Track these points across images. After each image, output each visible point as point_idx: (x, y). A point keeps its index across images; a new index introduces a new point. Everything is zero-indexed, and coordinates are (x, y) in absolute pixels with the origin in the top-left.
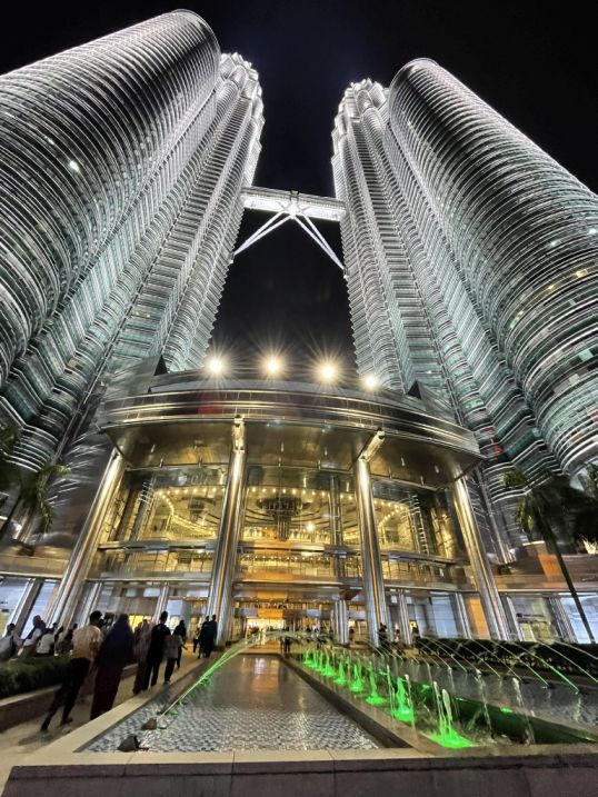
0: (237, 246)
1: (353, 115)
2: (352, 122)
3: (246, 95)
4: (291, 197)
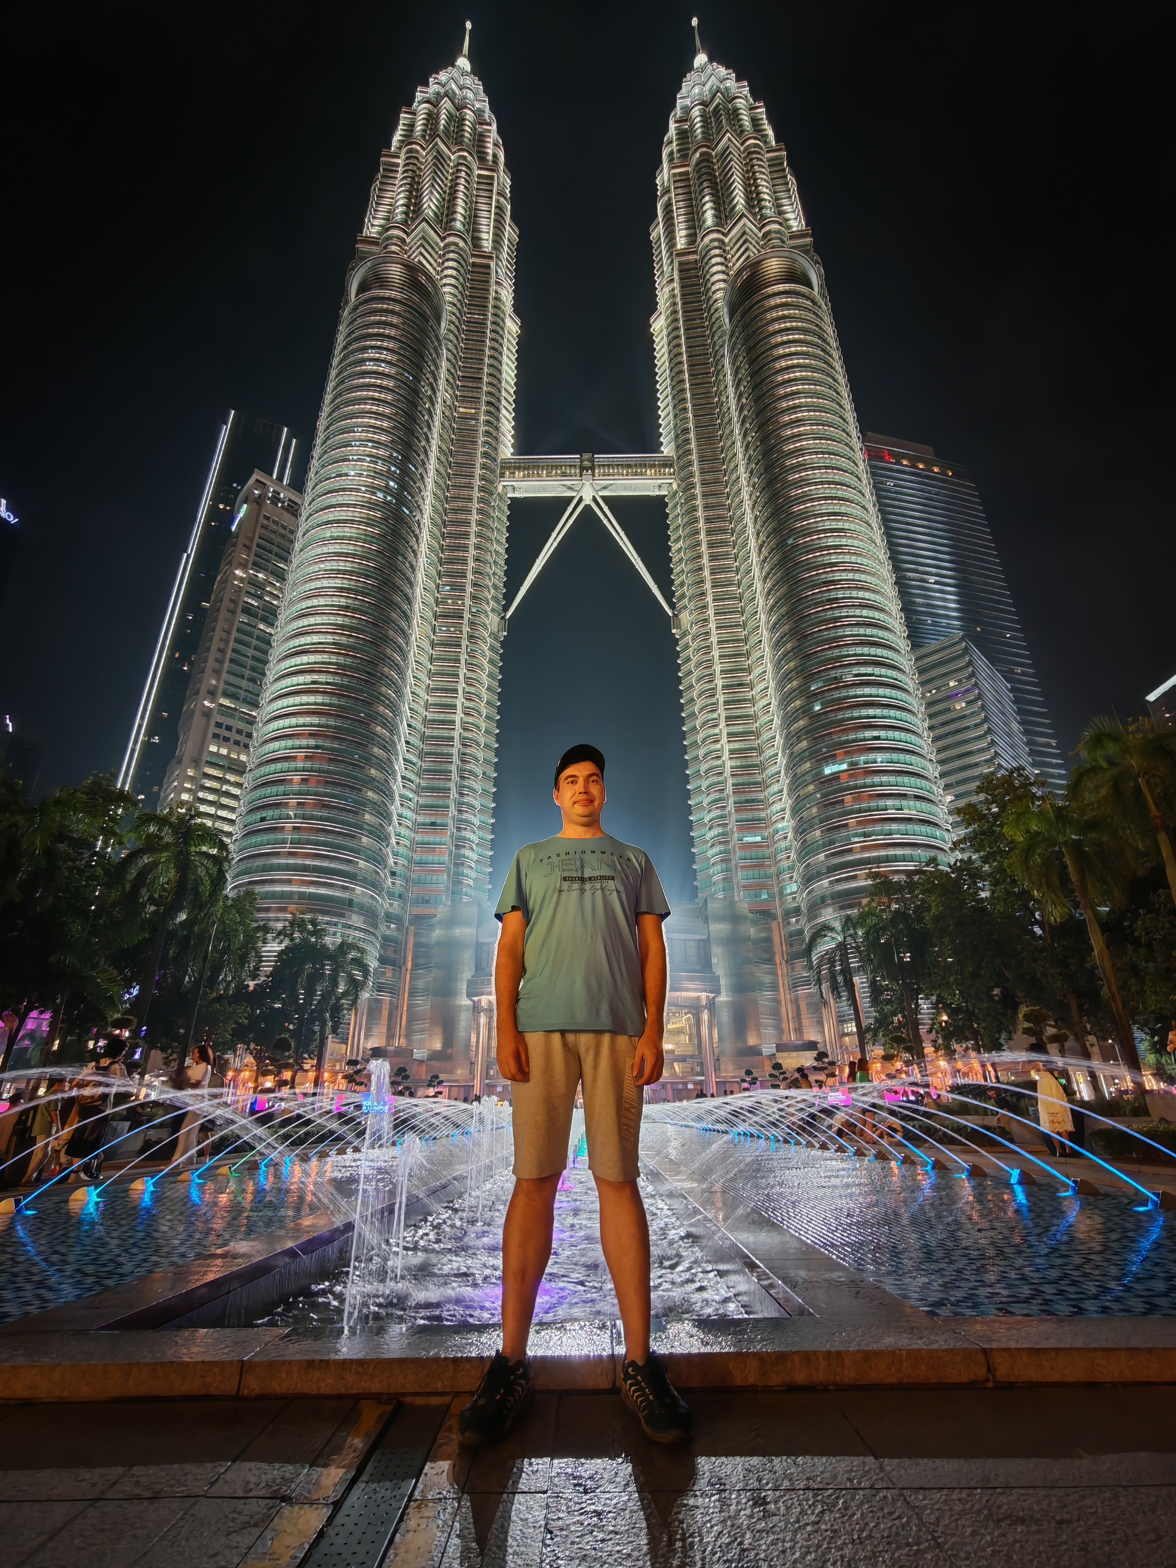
1: (684, 233)
2: (681, 264)
3: (480, 239)
4: (582, 468)
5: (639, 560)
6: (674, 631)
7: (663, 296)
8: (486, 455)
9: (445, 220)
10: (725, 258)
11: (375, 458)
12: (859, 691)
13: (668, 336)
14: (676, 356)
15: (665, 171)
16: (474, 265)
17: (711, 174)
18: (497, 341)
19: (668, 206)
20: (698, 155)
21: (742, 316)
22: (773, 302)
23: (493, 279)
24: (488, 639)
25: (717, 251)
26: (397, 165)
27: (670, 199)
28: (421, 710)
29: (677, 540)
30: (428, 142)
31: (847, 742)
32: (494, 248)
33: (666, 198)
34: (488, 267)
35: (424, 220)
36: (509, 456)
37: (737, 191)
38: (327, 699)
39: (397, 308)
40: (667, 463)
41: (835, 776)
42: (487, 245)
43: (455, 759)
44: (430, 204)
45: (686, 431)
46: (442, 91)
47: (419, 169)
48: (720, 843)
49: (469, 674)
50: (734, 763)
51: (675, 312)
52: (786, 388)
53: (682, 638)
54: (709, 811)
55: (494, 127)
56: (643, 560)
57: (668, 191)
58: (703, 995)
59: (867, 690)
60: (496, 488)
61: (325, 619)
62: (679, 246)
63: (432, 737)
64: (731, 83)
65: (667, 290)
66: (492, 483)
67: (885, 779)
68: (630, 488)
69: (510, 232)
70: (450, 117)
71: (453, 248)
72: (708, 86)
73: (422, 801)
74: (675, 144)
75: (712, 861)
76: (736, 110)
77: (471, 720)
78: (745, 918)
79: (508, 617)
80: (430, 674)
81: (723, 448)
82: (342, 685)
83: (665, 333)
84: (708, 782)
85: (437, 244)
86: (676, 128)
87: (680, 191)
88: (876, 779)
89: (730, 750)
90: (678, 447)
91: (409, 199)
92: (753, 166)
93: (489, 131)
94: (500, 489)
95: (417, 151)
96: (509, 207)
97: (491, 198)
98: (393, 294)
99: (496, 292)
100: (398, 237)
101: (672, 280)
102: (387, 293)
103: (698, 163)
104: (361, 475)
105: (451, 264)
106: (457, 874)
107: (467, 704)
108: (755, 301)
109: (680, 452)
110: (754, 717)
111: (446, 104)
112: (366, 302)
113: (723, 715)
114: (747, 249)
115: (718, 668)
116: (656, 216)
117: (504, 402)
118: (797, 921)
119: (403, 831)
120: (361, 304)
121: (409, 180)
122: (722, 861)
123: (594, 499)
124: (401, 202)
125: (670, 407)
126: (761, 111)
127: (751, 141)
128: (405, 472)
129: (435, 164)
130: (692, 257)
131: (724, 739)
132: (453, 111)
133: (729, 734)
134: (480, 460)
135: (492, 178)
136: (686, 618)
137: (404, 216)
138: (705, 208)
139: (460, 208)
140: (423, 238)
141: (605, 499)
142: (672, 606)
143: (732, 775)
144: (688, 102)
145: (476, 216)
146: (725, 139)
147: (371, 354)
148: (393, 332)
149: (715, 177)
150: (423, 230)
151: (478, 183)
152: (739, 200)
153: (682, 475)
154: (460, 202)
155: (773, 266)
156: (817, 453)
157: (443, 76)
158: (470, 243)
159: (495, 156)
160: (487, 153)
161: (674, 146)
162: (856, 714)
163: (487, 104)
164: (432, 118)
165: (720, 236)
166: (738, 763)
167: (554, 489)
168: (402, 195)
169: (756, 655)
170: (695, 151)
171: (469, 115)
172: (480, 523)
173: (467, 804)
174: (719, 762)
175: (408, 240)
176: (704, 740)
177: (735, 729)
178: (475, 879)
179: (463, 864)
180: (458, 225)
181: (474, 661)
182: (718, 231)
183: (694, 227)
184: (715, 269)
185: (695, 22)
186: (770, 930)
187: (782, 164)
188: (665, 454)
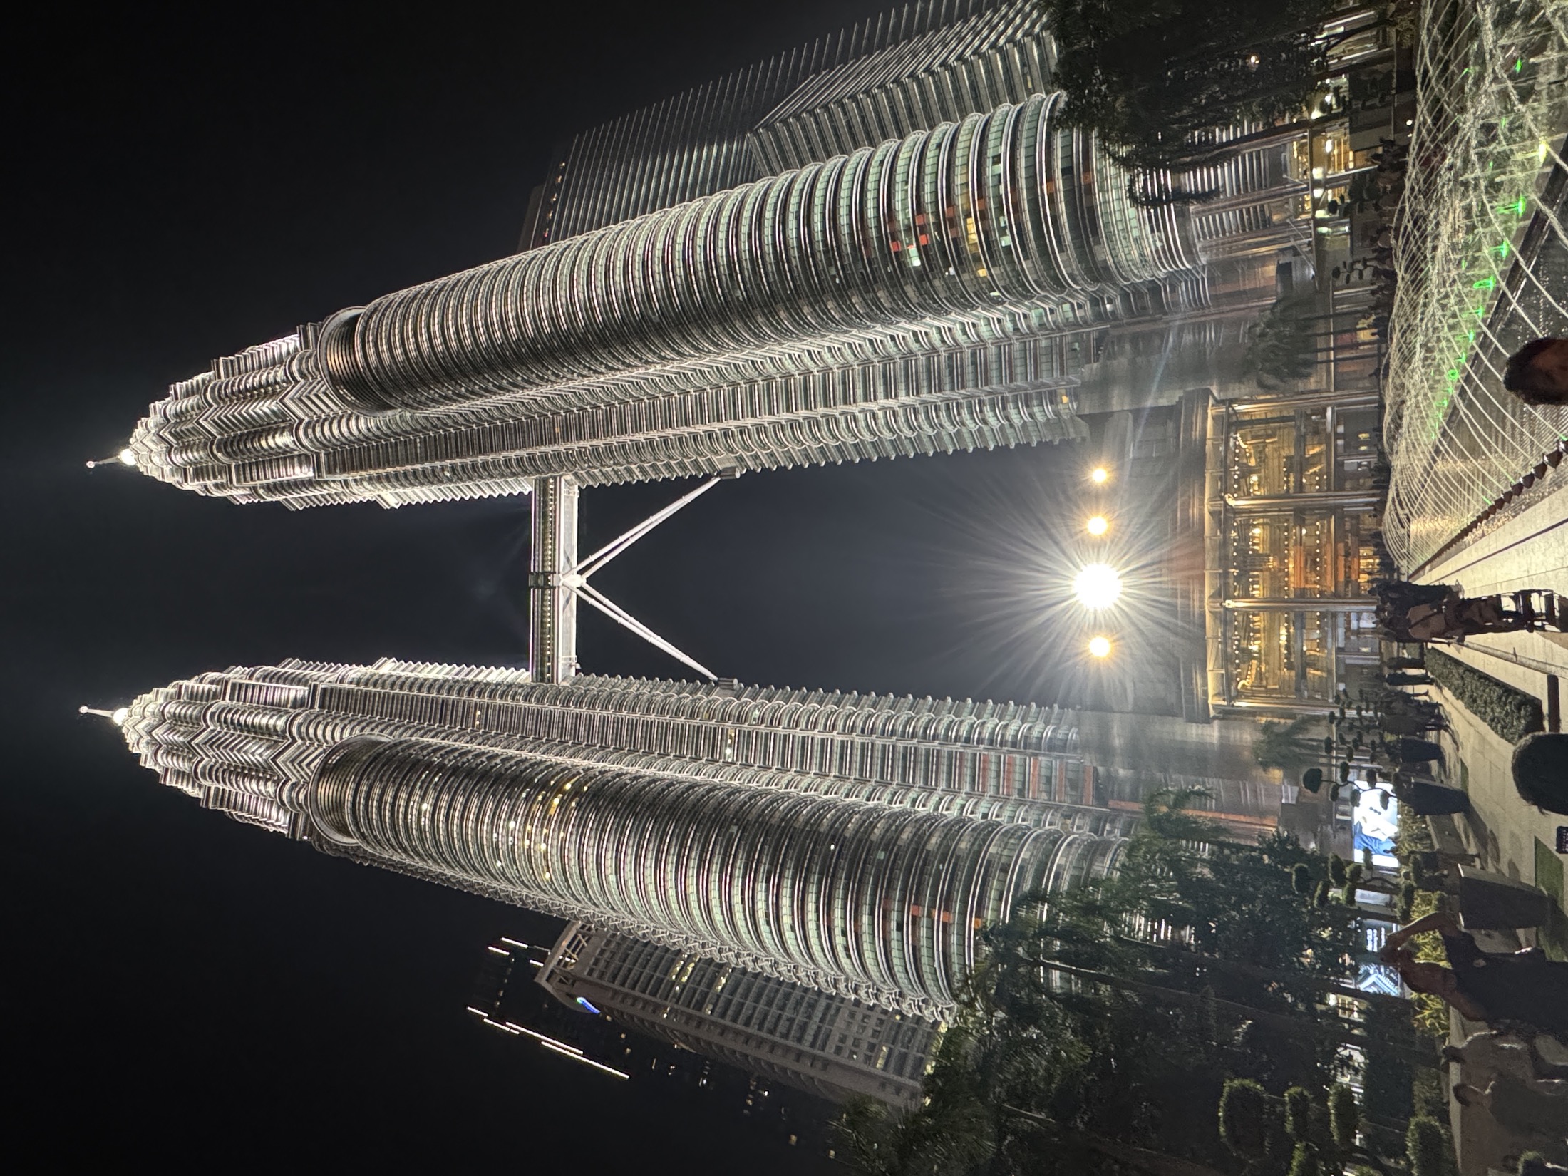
0: (692, 675)
1: (297, 469)
2: (329, 472)
3: (295, 699)
4: (546, 586)
5: (652, 519)
6: (738, 475)
7: (364, 493)
8: (527, 698)
9: (275, 738)
10: (325, 420)
11: (528, 818)
12: (818, 227)
13: (402, 485)
14: (425, 476)
15: (234, 493)
16: (321, 706)
17: (241, 439)
18: (404, 683)
19: (270, 489)
20: (219, 455)
21: (387, 392)
22: (372, 357)
23: (338, 686)
24: (743, 699)
25: (318, 429)
26: (217, 789)
27: (262, 487)
28: (827, 783)
29: (629, 471)
30: (195, 754)
31: (880, 238)
32: (305, 684)
33: (261, 491)
34: (324, 690)
35: (274, 760)
36: (529, 673)
37: (257, 410)
38: (813, 888)
39: (364, 788)
40: (543, 486)
41: (924, 251)
42: (301, 691)
43: (888, 742)
44: (257, 753)
45: (507, 462)
46: (147, 738)
47: (221, 765)
48: (1004, 408)
49: (785, 723)
50: (902, 392)
51: (379, 479)
52: (465, 337)
53: (747, 466)
54: (963, 424)
55: (185, 683)
56: (653, 514)
57: (254, 489)
58: (1211, 412)
59: (817, 218)
60: (565, 687)
61: (714, 886)
62: (311, 474)
63: (861, 770)
64: (153, 420)
65: (355, 489)
66: (558, 692)
67: (928, 188)
68: (569, 529)
69: (290, 667)
70: (171, 729)
71: (303, 729)
72: (153, 446)
73: (943, 785)
74: (207, 482)
75: (1028, 419)
76: (177, 415)
77: (840, 723)
78: (1104, 367)
79: (715, 678)
80: (783, 770)
81: (527, 417)
82: (796, 868)
83: (400, 490)
84: (926, 427)
85: (299, 747)
86: (192, 480)
87: (255, 475)
88: (928, 198)
89: (886, 397)
90: (525, 473)
91: (252, 778)
92: (233, 393)
93: (187, 687)
94: (565, 684)
95: (204, 767)
96: (265, 668)
97: (254, 686)
98: (350, 791)
99: (351, 683)
100: (291, 790)
101: (346, 481)
102: (349, 798)
103: (228, 455)
104: (546, 837)
105: (320, 732)
106: (1038, 745)
107: (821, 727)
108: (371, 378)
109: (531, 469)
110: (846, 367)
111: (158, 733)
112: (357, 824)
113: (841, 407)
114: (316, 395)
115: (784, 416)
116: (278, 502)
117: (470, 677)
118: (1110, 301)
119: (982, 809)
120: (358, 829)
121: (233, 777)
122: (1027, 406)
123: (581, 572)
124: (254, 786)
125: (480, 483)
126: (180, 386)
127: (208, 395)
128: (544, 785)
129: (218, 747)
130: (323, 459)
131: (872, 406)
132: (165, 726)
133: (866, 399)
134: (534, 705)
135: (234, 685)
136: (723, 461)
137: (269, 783)
138: (273, 445)
139: (261, 720)
140: (292, 762)
141: (580, 559)
142: (707, 478)
143: (918, 394)
144: (167, 469)
145: (272, 704)
146: (204, 424)
147: (412, 818)
148: (390, 793)
149: (242, 435)
150: (284, 762)
151: (238, 700)
152: (266, 407)
153: (555, 466)
154: (257, 721)
155: (336, 360)
156: (538, 296)
157: (131, 739)
158: (299, 711)
159: (212, 682)
160: (209, 690)
161: (210, 483)
162: (845, 230)
163: (161, 690)
164: (173, 750)
165: (302, 427)
166: (902, 386)
167: (567, 620)
168: (247, 785)
169: (770, 369)
170: (215, 457)
171: (172, 708)
172: (605, 706)
173: (948, 729)
174: (901, 412)
175: (294, 780)
176: (872, 433)
177: (860, 392)
178: (1047, 723)
179: (1026, 737)
180: (280, 724)
181: (768, 717)
182: (297, 428)
183: (292, 458)
184: (336, 432)
185: (91, 464)
186: (1120, 338)
187: (232, 362)
188: (532, 489)
